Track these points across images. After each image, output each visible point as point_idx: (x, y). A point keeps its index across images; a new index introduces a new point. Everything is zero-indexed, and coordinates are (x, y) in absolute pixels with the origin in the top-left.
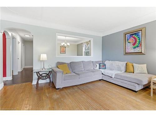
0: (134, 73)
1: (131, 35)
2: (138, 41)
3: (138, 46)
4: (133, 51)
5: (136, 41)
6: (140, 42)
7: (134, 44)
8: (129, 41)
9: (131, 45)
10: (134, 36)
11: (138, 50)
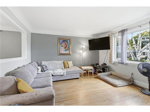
0: (69, 67)
1: (63, 41)
2: (68, 46)
3: (67, 50)
4: (64, 52)
5: (66, 46)
6: (68, 47)
7: (65, 48)
8: (62, 45)
9: (64, 48)
10: (65, 42)
11: (67, 52)
